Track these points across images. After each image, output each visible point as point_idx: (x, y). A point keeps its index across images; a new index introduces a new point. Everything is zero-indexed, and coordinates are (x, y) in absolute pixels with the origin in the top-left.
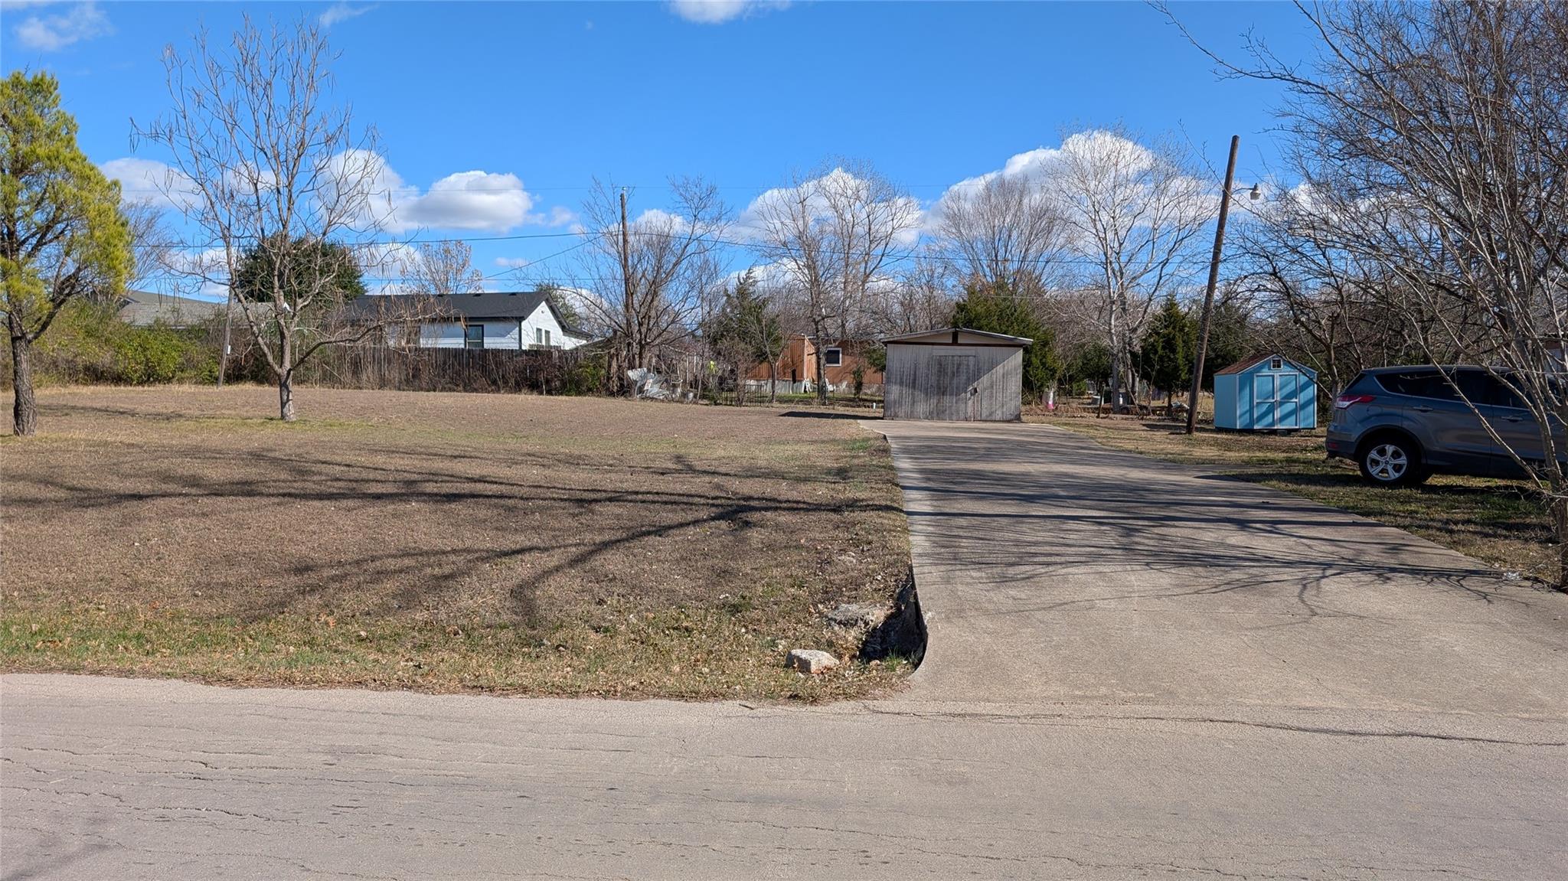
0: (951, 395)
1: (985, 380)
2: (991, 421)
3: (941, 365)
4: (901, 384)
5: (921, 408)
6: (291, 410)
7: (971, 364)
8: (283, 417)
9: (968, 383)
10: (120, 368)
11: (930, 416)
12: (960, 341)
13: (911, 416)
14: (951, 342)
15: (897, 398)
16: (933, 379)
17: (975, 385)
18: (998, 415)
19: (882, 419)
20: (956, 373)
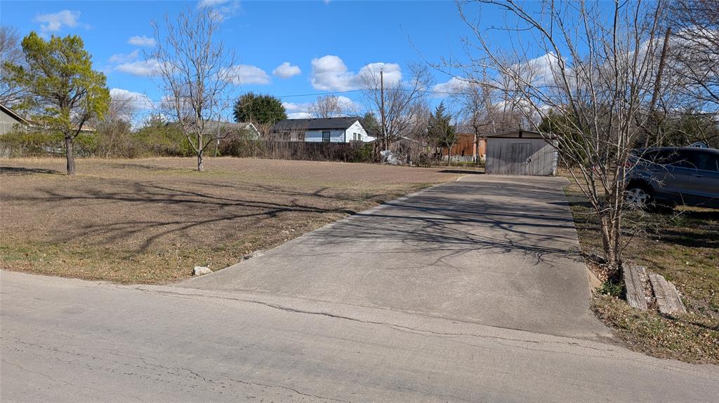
0: (518, 162)
1: (535, 155)
2: (538, 175)
3: (513, 147)
4: (494, 157)
5: (503, 168)
6: (202, 167)
7: (528, 148)
8: (199, 170)
9: (527, 157)
10: (178, 150)
11: (507, 173)
12: (523, 136)
13: (498, 173)
14: (518, 136)
15: (491, 164)
16: (509, 155)
17: (530, 158)
18: (542, 173)
19: (484, 173)
20: (521, 152)
